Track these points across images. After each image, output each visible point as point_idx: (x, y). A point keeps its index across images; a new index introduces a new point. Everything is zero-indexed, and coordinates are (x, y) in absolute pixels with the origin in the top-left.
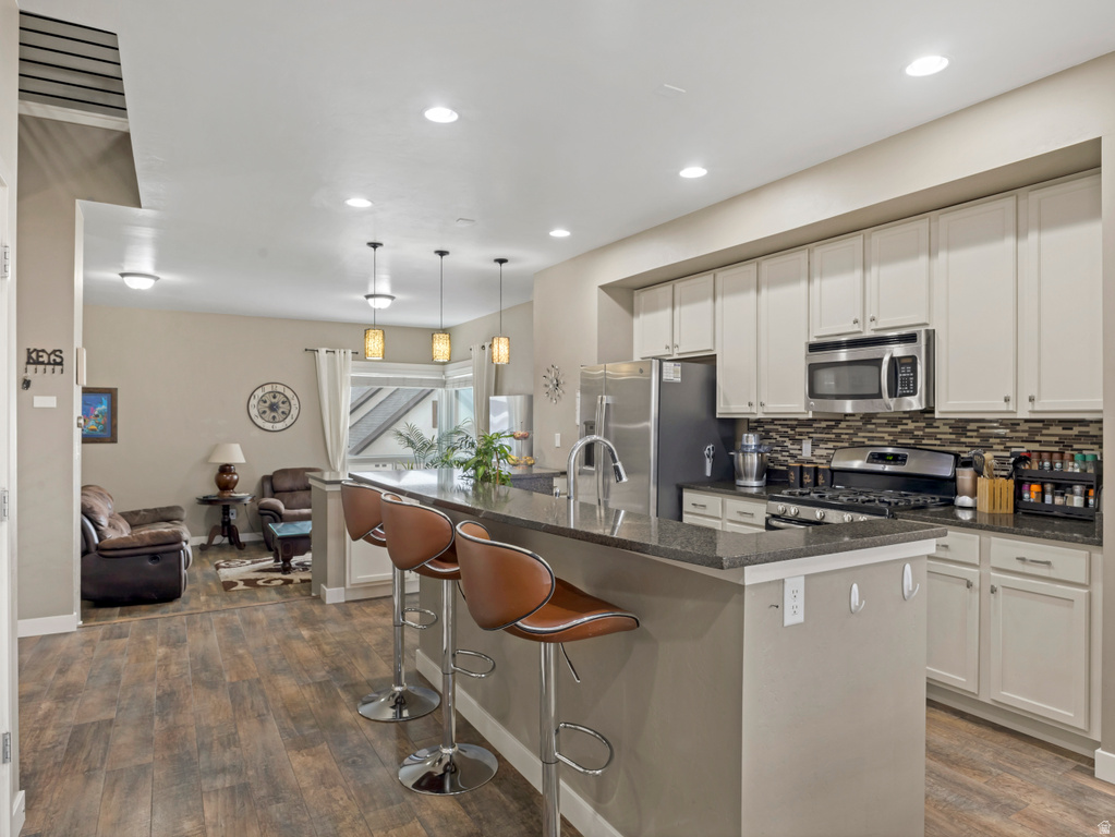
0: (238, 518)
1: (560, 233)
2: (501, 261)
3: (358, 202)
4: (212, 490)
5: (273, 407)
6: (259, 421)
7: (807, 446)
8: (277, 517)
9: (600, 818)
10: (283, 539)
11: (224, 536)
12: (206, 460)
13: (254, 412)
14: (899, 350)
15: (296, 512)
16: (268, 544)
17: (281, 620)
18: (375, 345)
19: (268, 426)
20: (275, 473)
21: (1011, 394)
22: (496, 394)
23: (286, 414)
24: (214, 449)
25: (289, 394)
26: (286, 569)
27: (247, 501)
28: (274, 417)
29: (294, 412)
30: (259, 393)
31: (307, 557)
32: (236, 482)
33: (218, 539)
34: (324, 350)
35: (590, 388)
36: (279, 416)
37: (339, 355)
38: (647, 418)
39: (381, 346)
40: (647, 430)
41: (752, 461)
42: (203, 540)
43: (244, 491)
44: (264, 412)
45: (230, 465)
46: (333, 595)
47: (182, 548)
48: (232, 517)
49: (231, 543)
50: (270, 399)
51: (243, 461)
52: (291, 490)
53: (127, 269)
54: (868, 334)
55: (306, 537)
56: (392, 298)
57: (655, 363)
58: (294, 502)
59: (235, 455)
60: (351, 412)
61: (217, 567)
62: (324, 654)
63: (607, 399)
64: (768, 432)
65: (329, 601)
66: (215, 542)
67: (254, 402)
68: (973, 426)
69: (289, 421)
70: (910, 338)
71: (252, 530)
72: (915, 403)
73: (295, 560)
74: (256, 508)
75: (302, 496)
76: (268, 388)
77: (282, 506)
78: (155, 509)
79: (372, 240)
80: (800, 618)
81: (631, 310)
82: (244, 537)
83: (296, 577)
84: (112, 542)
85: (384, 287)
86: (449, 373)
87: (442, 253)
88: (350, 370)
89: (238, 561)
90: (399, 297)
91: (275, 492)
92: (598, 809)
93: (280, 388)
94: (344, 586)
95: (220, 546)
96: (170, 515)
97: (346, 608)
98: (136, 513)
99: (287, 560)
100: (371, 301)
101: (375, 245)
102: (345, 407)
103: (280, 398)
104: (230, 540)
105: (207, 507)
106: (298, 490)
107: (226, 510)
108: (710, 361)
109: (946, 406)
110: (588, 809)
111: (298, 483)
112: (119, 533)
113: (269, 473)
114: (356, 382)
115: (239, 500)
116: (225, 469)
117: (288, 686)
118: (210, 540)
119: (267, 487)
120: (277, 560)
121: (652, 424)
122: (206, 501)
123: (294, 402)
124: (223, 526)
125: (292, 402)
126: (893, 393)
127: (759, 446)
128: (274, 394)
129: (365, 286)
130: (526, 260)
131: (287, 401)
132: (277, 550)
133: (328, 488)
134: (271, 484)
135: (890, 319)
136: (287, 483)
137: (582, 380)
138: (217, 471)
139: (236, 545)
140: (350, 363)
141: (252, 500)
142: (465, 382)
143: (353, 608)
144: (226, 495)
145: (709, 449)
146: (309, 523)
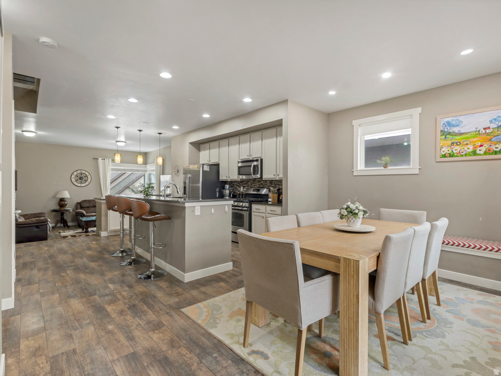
0: (68, 217)
1: (175, 127)
2: (160, 134)
3: (111, 117)
4: (57, 208)
5: (81, 178)
6: (75, 183)
7: (242, 188)
8: (83, 215)
9: (166, 263)
10: (85, 222)
11: (61, 223)
12: (54, 197)
13: (73, 180)
14: (255, 163)
15: (90, 214)
16: (80, 225)
17: (86, 241)
18: (118, 158)
19: (79, 185)
20: (82, 201)
21: (275, 174)
22: (163, 175)
23: (86, 181)
24: (57, 193)
25: (87, 174)
26: (87, 232)
27: (71, 211)
28: (81, 182)
29: (89, 180)
30: (75, 173)
31: (95, 229)
32: (66, 204)
33: (59, 225)
34: (101, 159)
35: (186, 172)
36: (83, 181)
37: (107, 160)
38: (199, 183)
39: (120, 159)
40: (199, 186)
41: (227, 192)
42: (53, 225)
43: (70, 207)
44: (77, 180)
45: (64, 198)
46: (103, 234)
47: (48, 224)
48: (65, 217)
49: (64, 226)
50: (80, 176)
51: (69, 197)
52: (88, 207)
53: (24, 129)
54: (251, 159)
55: (95, 221)
56: (126, 142)
57: (201, 165)
58: (89, 211)
59: (66, 195)
60: (111, 183)
61: (60, 233)
62: (100, 246)
63: (189, 175)
64: (233, 185)
65: (102, 236)
66: (58, 226)
67: (73, 176)
68: (273, 182)
69: (87, 183)
70: (257, 160)
71: (73, 221)
72: (259, 176)
73: (90, 229)
74: (74, 213)
75: (93, 209)
76: (79, 172)
77: (85, 212)
78: (34, 214)
79: (116, 126)
80: (199, 214)
81: (199, 150)
82: (69, 224)
83: (90, 234)
84: (20, 222)
85: (122, 138)
86: (148, 168)
87: (140, 131)
88: (110, 166)
89: (68, 231)
90: (128, 142)
91: (82, 208)
92: (166, 262)
93: (84, 172)
94: (107, 231)
95: (60, 227)
96: (40, 215)
97: (108, 237)
98: (27, 215)
99: (87, 229)
100: (117, 143)
101: (117, 128)
102: (109, 181)
103: (83, 175)
104: (64, 225)
105: (55, 213)
106: (91, 207)
107: (62, 214)
108: (218, 165)
109: (265, 177)
110: (164, 262)
111: (91, 205)
112: (22, 220)
113: (80, 201)
114: (113, 170)
115: (68, 210)
116: (62, 200)
117: (89, 252)
118: (56, 225)
119: (79, 206)
120: (83, 230)
121: (200, 185)
122: (54, 211)
123: (89, 177)
124: (61, 220)
125: (88, 177)
126: (254, 174)
127: (229, 188)
128: (81, 174)
129: (116, 139)
130: (167, 134)
131: (86, 176)
132: (83, 226)
133: (102, 201)
134: (80, 205)
135: (255, 156)
136: (87, 205)
137: (183, 170)
138: (59, 200)
139: (66, 226)
140: (111, 163)
141: (73, 210)
142: (153, 171)
143: (110, 237)
144: (62, 209)
145: (218, 189)
146: (95, 217)
